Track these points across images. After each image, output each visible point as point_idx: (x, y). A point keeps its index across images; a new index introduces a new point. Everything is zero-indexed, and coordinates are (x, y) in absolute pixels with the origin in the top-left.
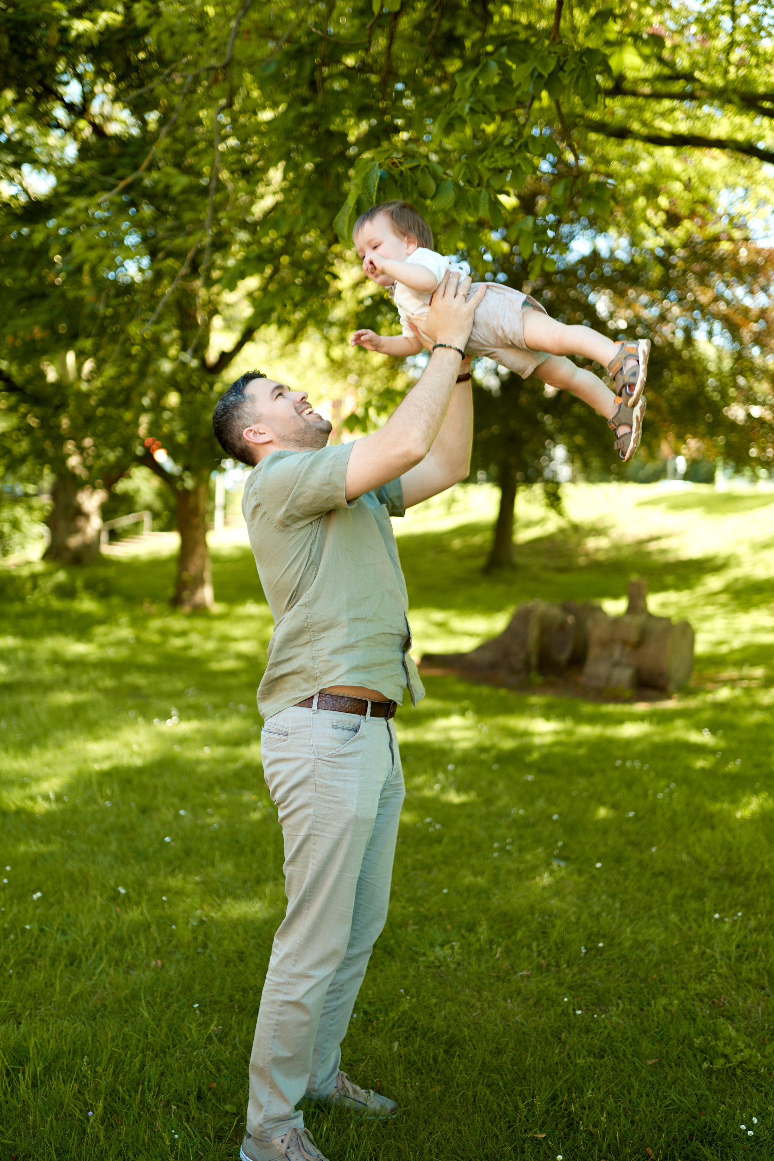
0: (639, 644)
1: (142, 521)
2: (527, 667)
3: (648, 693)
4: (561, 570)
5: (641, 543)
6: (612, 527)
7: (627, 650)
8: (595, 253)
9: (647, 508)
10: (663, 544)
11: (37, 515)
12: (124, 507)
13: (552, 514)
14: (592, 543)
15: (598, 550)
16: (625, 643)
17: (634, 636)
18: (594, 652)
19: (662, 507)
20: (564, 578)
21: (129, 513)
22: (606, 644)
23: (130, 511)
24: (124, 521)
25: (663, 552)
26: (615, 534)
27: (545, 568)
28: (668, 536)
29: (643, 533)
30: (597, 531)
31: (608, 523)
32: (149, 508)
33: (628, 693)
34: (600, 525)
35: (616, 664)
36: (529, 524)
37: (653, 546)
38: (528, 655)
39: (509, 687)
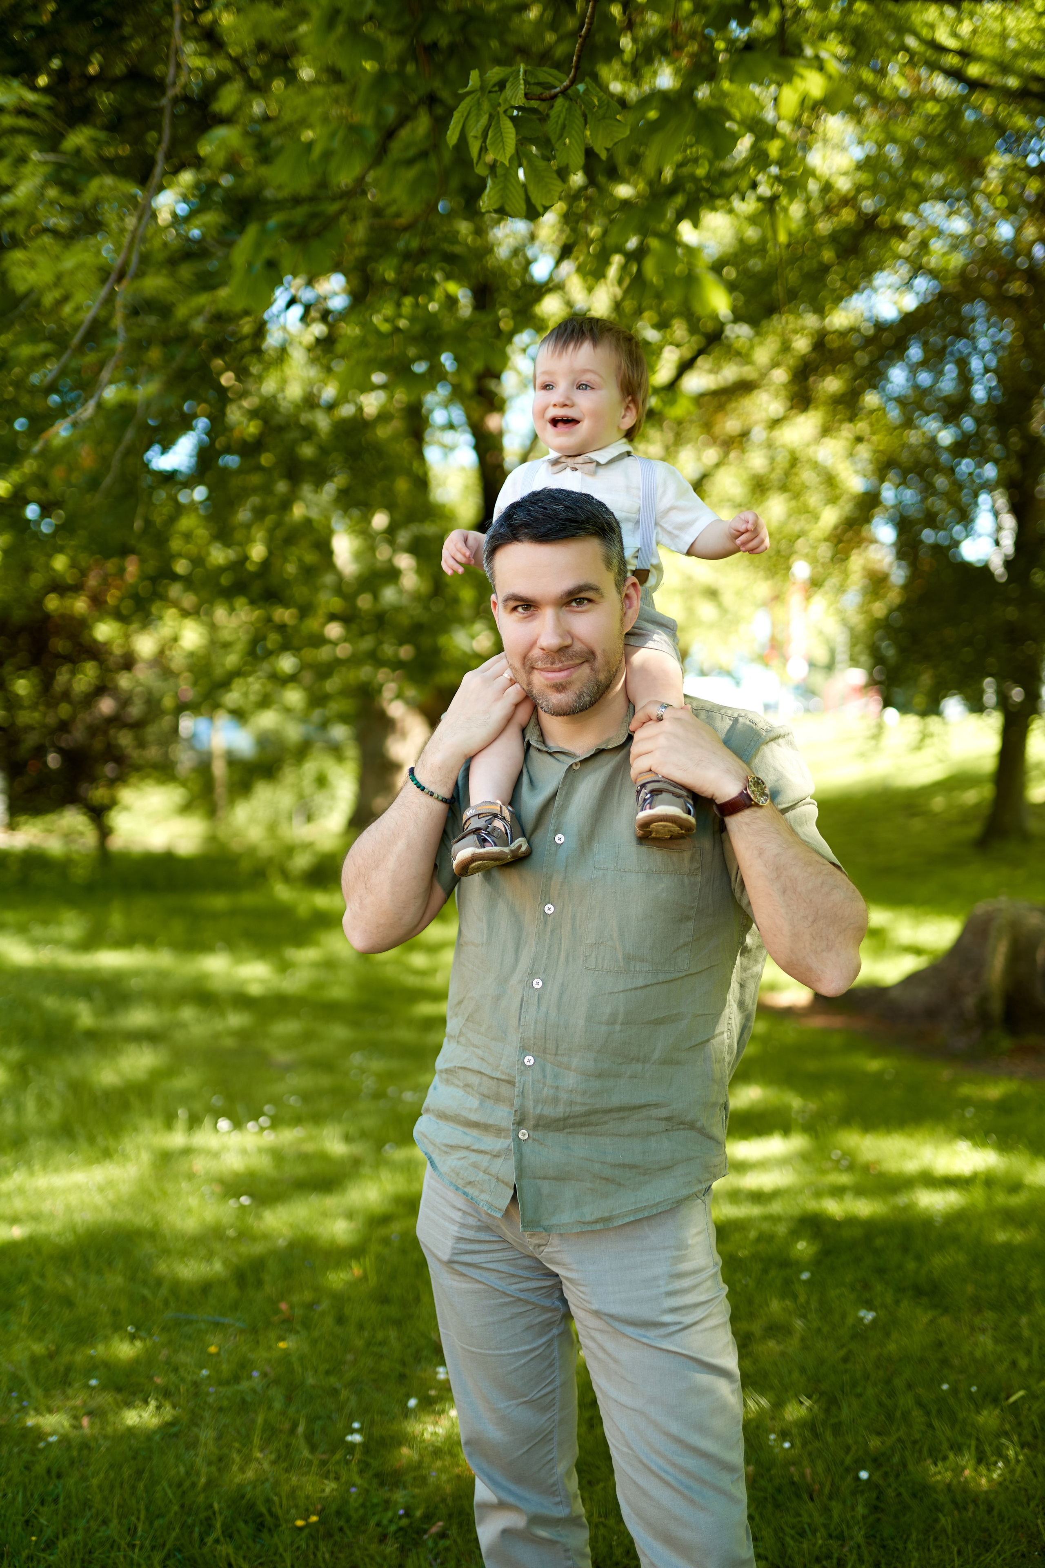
38: (984, 1000)
39: (949, 1055)
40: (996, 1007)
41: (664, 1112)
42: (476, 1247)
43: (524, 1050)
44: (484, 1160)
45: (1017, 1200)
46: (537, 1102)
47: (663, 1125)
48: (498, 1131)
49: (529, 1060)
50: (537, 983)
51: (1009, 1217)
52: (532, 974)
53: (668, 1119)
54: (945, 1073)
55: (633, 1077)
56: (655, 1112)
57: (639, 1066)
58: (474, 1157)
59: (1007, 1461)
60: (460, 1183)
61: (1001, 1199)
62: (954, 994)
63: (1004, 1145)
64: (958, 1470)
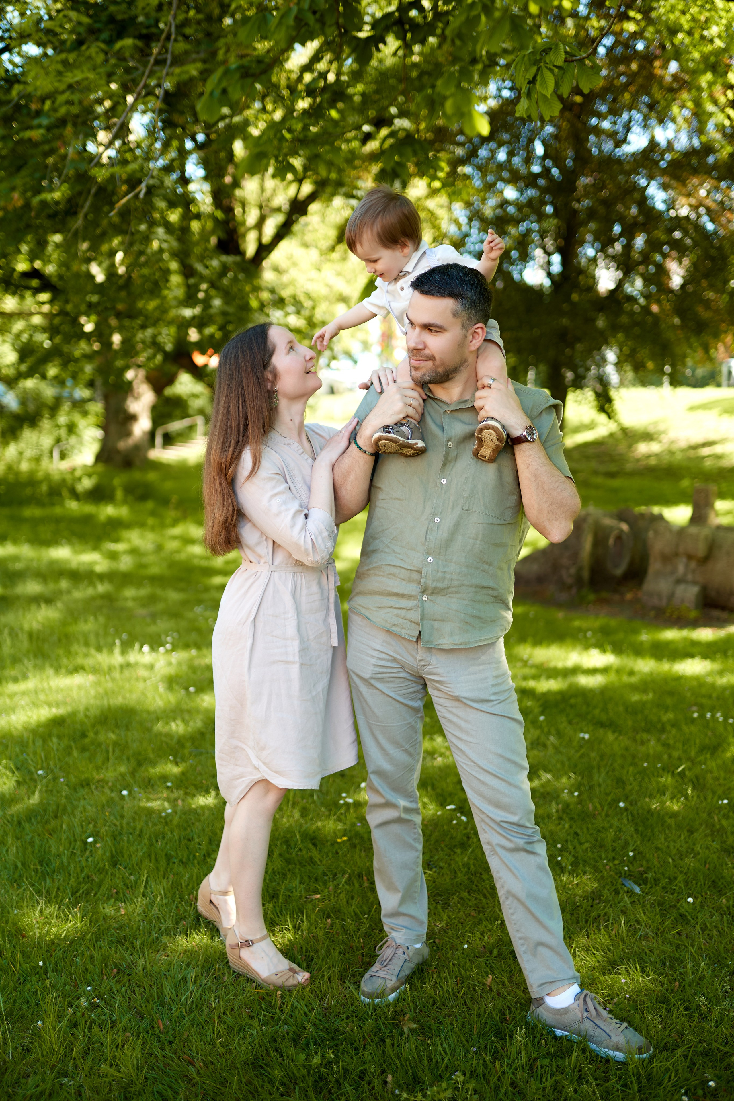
0: (706, 559)
1: (196, 425)
2: (579, 580)
3: (716, 613)
4: (612, 475)
5: (695, 447)
6: (664, 432)
7: (693, 564)
8: (653, 144)
9: (700, 412)
10: (718, 449)
11: (92, 419)
12: (178, 412)
13: (603, 418)
14: (643, 448)
15: (649, 456)
16: (690, 557)
17: (701, 550)
18: (654, 566)
19: (715, 412)
20: (616, 483)
21: (183, 418)
22: (667, 559)
23: (185, 415)
24: (176, 426)
25: (719, 457)
26: (665, 439)
27: (596, 473)
28: (722, 441)
29: (697, 439)
30: (648, 436)
31: (661, 427)
32: (201, 412)
33: (693, 614)
34: (651, 429)
35: (679, 582)
36: (578, 429)
37: (705, 451)
38: (580, 569)
39: (559, 605)
40: (586, 574)
41: (494, 593)
42: (385, 670)
43: (428, 554)
44: (403, 613)
45: (633, 680)
46: (433, 581)
47: (492, 599)
48: (409, 597)
49: (430, 559)
50: (437, 520)
51: (634, 688)
52: (434, 515)
53: (495, 597)
54: (560, 615)
55: (483, 571)
56: (491, 592)
57: (487, 567)
58: (396, 611)
59: (686, 797)
60: (388, 626)
61: (625, 679)
62: (556, 567)
63: (618, 649)
64: (663, 803)
